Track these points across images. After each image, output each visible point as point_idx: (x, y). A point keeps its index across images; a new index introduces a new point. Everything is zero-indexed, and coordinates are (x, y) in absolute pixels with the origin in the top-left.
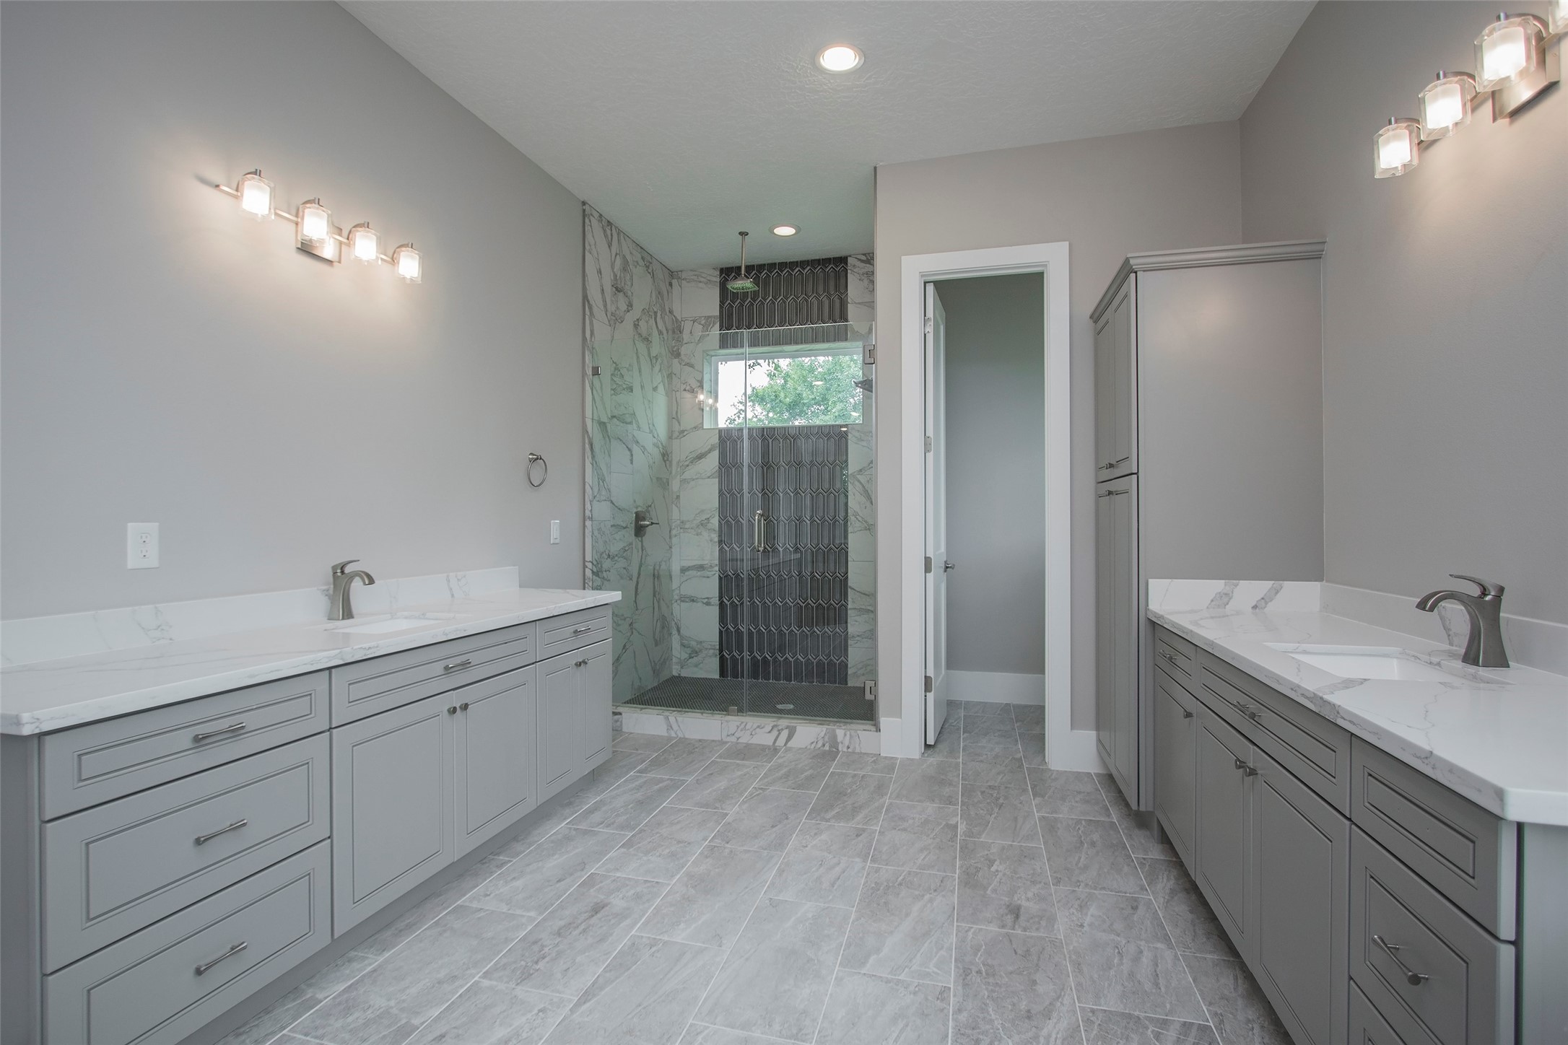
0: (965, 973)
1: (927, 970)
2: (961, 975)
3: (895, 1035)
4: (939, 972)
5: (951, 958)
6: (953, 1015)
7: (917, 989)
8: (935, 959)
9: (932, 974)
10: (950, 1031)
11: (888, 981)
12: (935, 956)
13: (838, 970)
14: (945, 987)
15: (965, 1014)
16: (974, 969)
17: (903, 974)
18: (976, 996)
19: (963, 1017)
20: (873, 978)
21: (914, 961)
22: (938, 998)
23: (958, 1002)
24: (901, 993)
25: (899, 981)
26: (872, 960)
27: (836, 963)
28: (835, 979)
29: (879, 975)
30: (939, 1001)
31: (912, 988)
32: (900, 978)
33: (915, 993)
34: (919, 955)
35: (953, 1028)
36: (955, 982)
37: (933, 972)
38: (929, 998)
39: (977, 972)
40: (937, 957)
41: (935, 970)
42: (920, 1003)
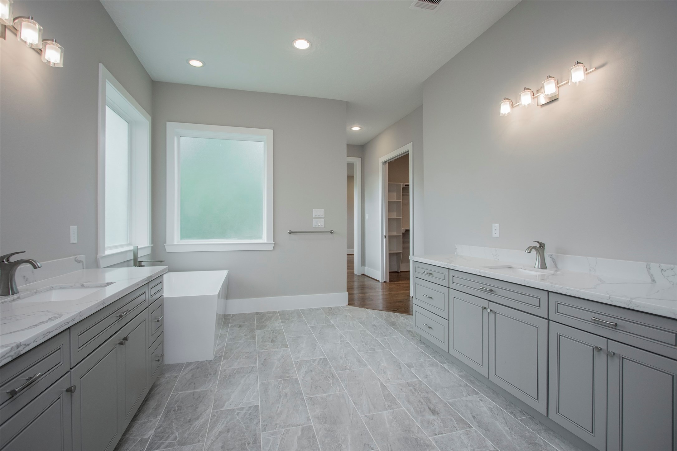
0: (256, 440)
1: (273, 437)
2: (258, 439)
3: (279, 408)
4: (268, 437)
5: (263, 447)
6: (260, 421)
7: (276, 426)
8: (270, 444)
9: (271, 435)
10: (260, 416)
11: (289, 425)
12: (271, 445)
13: (311, 423)
14: (264, 432)
15: (255, 423)
16: (251, 445)
17: (284, 431)
18: (250, 432)
19: (256, 421)
20: (295, 425)
21: (280, 439)
22: (266, 425)
23: (258, 427)
24: (282, 422)
25: (285, 428)
26: (300, 433)
27: (314, 426)
28: (310, 419)
29: (294, 427)
30: (266, 424)
31: (278, 426)
32: (284, 429)
33: (276, 424)
34: (279, 443)
35: (259, 417)
36: (260, 435)
37: (270, 436)
38: (270, 424)
39: (250, 443)
40: (270, 445)
41: (270, 438)
42: (273, 421)
